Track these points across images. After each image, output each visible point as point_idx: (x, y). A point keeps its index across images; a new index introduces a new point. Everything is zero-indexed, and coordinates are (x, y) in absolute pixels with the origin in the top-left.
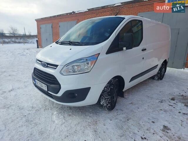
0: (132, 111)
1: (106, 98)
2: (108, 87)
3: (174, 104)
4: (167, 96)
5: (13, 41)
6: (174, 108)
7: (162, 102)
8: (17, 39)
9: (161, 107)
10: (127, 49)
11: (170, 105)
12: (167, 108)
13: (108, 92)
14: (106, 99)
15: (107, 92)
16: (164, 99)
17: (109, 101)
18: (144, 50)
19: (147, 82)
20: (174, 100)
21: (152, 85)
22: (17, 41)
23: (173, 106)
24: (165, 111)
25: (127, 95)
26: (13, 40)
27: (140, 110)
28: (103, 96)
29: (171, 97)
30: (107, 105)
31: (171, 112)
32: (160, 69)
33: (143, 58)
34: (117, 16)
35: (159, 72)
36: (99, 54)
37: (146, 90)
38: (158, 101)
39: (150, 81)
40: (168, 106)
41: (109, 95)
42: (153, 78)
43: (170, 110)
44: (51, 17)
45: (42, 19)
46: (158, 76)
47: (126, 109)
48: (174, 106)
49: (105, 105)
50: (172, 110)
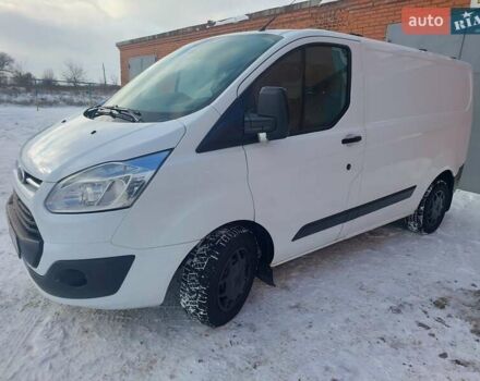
0: (285, 333)
1: (193, 289)
2: (203, 255)
3: (439, 320)
4: (425, 290)
5: (64, 100)
6: (433, 335)
7: (398, 311)
8: (77, 94)
9: (386, 330)
10: (270, 138)
11: (421, 325)
12: (408, 333)
13: (201, 272)
14: (193, 293)
15: (196, 271)
16: (409, 299)
17: (201, 299)
18: (350, 141)
19: (382, 237)
20: (443, 307)
21: (392, 248)
22: (75, 99)
23: (429, 328)
24: (396, 345)
25: (295, 277)
26: (66, 97)
27: (314, 331)
28: (186, 282)
29: (436, 296)
30: (198, 311)
31: (415, 349)
32: (427, 200)
33: (349, 167)
34: (267, 32)
35: (422, 208)
36: (172, 150)
37: (367, 266)
38: (386, 306)
39: (392, 234)
40: (416, 327)
41: (202, 282)
42: (401, 224)
43: (414, 343)
44: (154, 37)
45: (132, 42)
46: (418, 221)
47: (270, 325)
48: (433, 331)
49: (192, 311)
50: (420, 343)
